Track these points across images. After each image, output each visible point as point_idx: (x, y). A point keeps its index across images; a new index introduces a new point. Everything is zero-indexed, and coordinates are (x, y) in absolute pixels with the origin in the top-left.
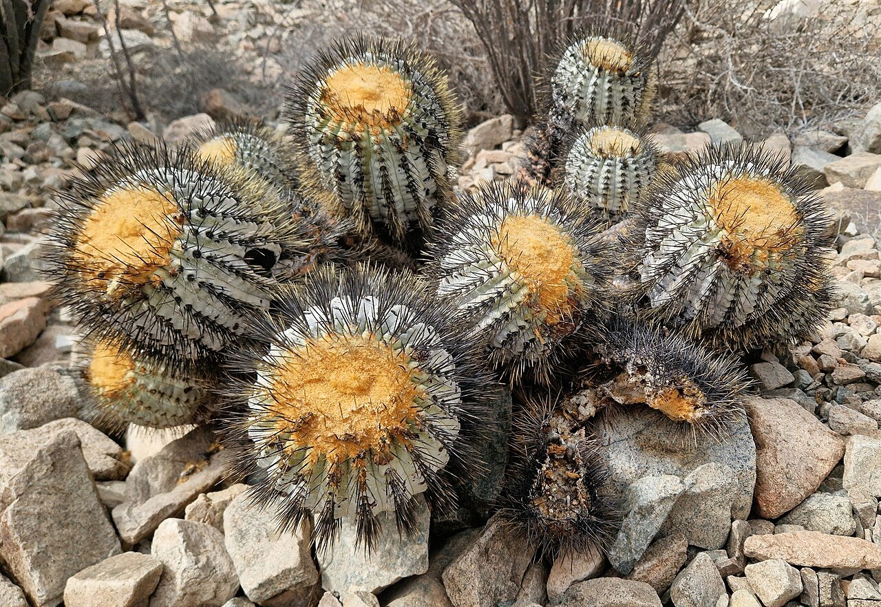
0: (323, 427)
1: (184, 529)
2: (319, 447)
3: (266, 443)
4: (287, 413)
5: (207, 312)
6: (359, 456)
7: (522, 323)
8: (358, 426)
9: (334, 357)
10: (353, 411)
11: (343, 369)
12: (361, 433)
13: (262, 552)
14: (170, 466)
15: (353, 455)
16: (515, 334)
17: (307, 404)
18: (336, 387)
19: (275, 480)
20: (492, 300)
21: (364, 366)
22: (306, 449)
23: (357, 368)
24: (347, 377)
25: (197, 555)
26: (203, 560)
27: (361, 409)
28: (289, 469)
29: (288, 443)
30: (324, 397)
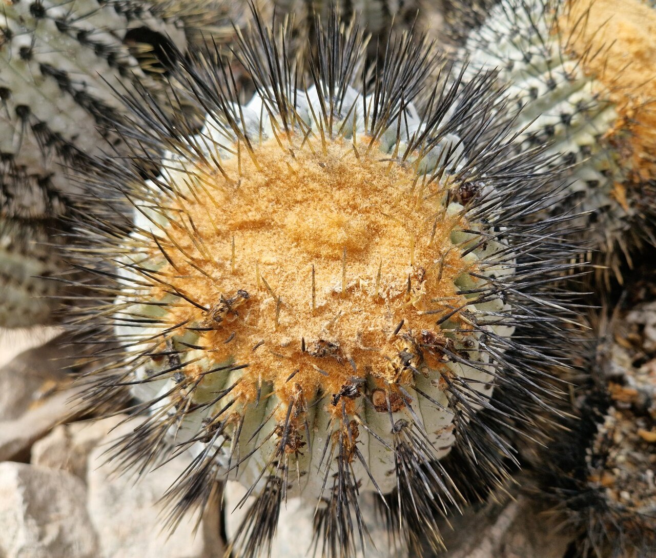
0: (271, 325)
1: (26, 481)
2: (258, 366)
3: (144, 353)
4: (192, 290)
5: (58, 124)
6: (346, 393)
7: (594, 175)
8: (346, 326)
9: (293, 178)
10: (334, 294)
11: (313, 204)
12: (352, 341)
13: (144, 526)
14: (19, 384)
15: (331, 389)
16: (580, 195)
17: (235, 273)
18: (298, 239)
19: (165, 428)
20: (549, 130)
21: (358, 201)
22: (231, 368)
23: (343, 204)
24: (322, 219)
25: (43, 523)
26: (52, 532)
27: (351, 290)
28: (193, 408)
29: (192, 355)
30: (273, 260)
